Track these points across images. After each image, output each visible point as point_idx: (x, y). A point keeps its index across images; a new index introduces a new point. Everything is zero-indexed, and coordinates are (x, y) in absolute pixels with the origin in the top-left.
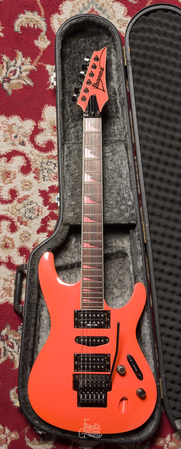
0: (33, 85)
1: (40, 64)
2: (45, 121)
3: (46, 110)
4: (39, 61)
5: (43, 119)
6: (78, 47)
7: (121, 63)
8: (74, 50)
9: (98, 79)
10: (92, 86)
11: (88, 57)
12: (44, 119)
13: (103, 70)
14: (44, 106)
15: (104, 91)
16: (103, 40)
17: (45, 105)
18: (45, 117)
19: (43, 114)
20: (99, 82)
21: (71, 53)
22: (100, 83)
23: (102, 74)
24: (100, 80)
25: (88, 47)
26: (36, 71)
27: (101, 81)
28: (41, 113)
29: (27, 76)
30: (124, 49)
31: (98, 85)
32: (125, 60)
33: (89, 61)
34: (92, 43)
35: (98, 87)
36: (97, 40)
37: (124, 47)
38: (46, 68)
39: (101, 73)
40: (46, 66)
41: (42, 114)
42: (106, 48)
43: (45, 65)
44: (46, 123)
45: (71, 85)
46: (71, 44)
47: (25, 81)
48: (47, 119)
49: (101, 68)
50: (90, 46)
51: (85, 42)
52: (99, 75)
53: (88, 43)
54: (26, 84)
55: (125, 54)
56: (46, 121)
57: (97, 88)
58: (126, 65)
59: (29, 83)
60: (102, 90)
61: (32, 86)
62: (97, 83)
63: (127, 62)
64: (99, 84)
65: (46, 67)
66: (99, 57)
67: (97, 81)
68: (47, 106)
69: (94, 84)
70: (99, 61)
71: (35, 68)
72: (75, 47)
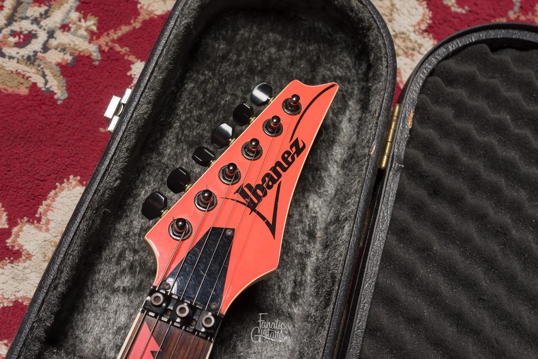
0: (63, 98)
1: (118, 48)
2: (44, 228)
3: (64, 193)
4: (120, 41)
5: (39, 220)
6: (253, 52)
7: (369, 155)
8: (239, 55)
9: (268, 175)
10: (237, 192)
11: (266, 89)
12: (43, 221)
13: (299, 151)
14: (65, 180)
15: (272, 228)
16: (334, 64)
17: (71, 177)
18: (50, 215)
19: (48, 202)
20: (270, 187)
21: (224, 58)
22: (272, 193)
23: (289, 164)
24: (274, 181)
25: (284, 63)
26: (97, 63)
27: (275, 186)
28: (45, 197)
29: (59, 64)
30: (396, 114)
31: (259, 198)
32: (387, 151)
33: (267, 102)
34: (301, 57)
35: (256, 205)
36: (318, 58)
37: (397, 108)
38: (130, 69)
39: (290, 159)
40: (133, 63)
41: (45, 199)
42: (337, 88)
43: (132, 58)
44: (43, 235)
45: (183, 150)
46: (237, 34)
47: (44, 76)
48: (52, 225)
49: (296, 143)
50: (292, 64)
51: (280, 46)
52: (278, 164)
53: (287, 53)
54: (44, 89)
55: (392, 131)
56: (47, 230)
57: (252, 206)
58: (383, 165)
59: (55, 89)
60: (267, 223)
61: (59, 102)
62: (258, 186)
63: (391, 159)
64: (265, 194)
65: (132, 66)
66: (304, 103)
67: (263, 180)
68: (74, 183)
69: (249, 186)
70: (299, 116)
71: (96, 55)
72: (245, 48)
